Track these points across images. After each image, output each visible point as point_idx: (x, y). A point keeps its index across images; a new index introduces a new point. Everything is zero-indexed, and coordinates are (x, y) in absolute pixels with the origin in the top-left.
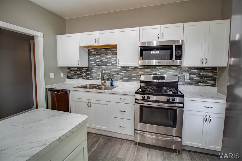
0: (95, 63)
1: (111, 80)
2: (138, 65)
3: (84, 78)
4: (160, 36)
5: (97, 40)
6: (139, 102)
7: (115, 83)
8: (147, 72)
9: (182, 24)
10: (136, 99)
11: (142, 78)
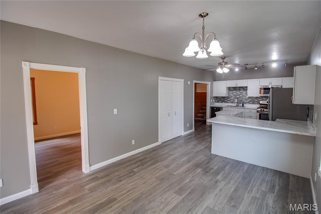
0: (233, 95)
1: (242, 103)
2: (258, 96)
3: (225, 102)
4: (270, 84)
5: (236, 84)
6: (260, 112)
7: (245, 105)
8: (264, 99)
9: (282, 78)
10: (257, 111)
11: (261, 102)
